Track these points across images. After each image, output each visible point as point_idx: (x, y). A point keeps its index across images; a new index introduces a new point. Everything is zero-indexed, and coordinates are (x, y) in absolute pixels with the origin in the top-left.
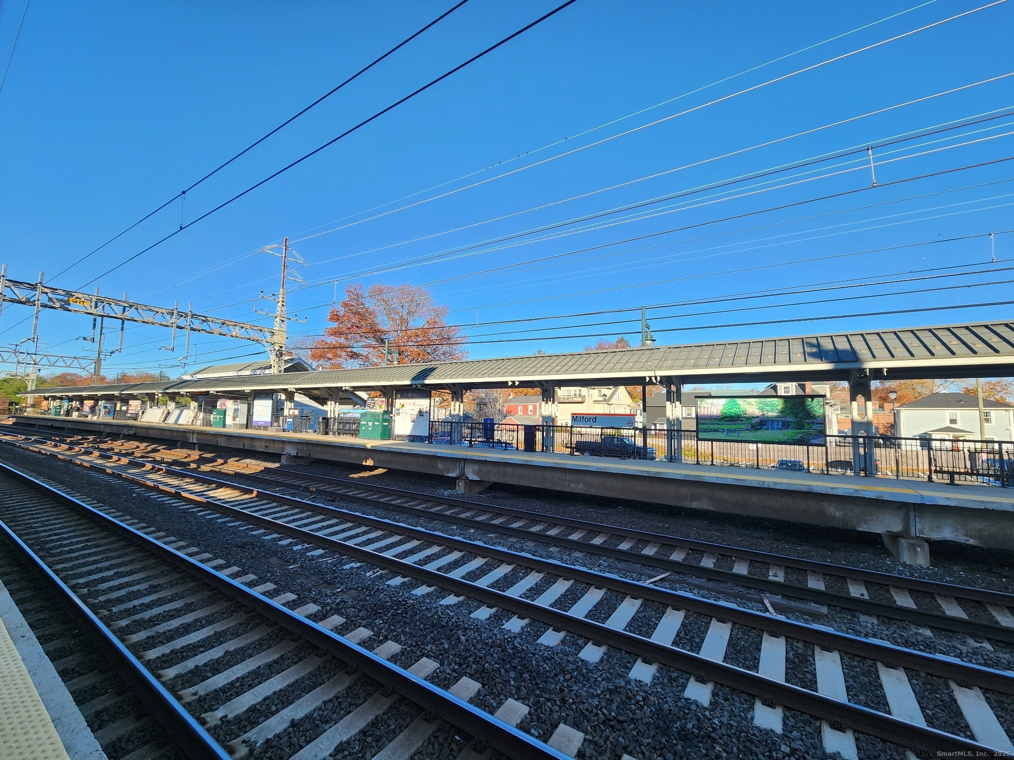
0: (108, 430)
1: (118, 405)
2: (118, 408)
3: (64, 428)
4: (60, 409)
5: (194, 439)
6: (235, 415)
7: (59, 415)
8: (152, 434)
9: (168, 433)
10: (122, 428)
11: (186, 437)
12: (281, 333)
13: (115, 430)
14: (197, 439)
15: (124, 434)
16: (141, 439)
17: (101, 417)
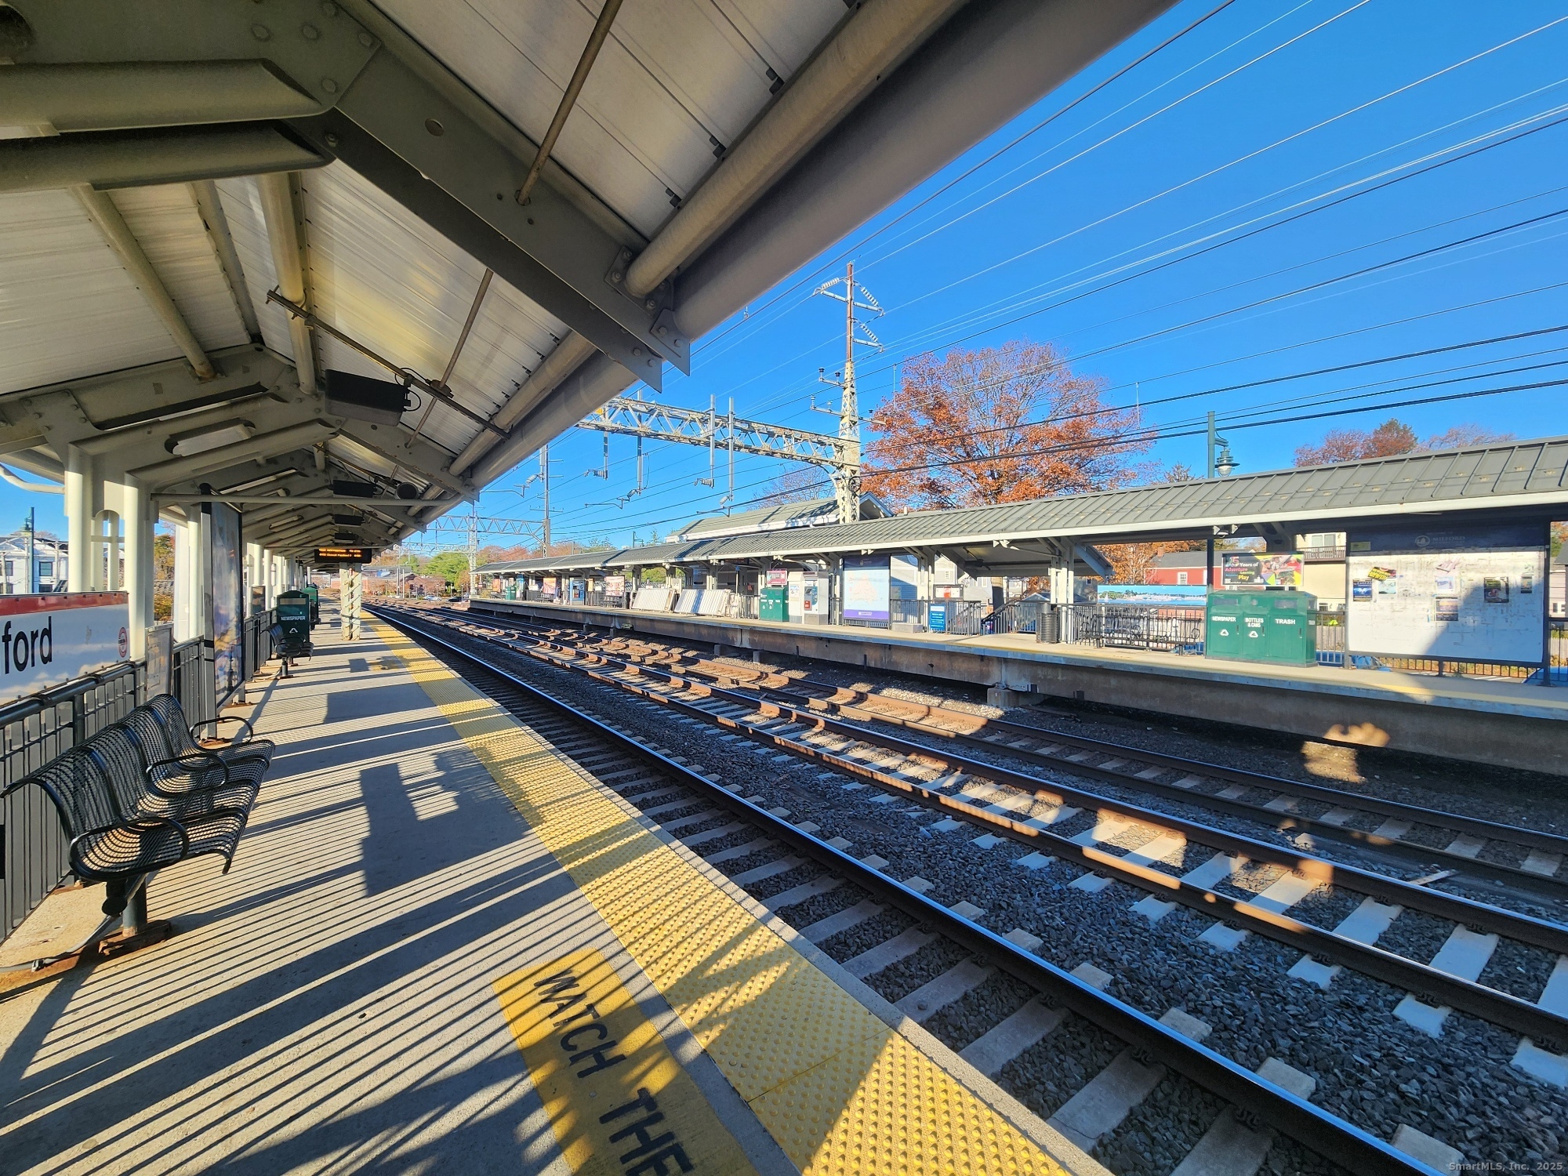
0: (588, 621)
1: (591, 583)
2: (590, 589)
3: (528, 618)
4: (515, 590)
5: (744, 641)
6: (810, 599)
7: (515, 598)
8: (660, 629)
9: (692, 630)
10: (610, 618)
11: (727, 638)
12: (852, 444)
13: (599, 621)
14: (752, 642)
15: (615, 627)
16: (647, 637)
17: (571, 602)
